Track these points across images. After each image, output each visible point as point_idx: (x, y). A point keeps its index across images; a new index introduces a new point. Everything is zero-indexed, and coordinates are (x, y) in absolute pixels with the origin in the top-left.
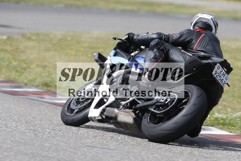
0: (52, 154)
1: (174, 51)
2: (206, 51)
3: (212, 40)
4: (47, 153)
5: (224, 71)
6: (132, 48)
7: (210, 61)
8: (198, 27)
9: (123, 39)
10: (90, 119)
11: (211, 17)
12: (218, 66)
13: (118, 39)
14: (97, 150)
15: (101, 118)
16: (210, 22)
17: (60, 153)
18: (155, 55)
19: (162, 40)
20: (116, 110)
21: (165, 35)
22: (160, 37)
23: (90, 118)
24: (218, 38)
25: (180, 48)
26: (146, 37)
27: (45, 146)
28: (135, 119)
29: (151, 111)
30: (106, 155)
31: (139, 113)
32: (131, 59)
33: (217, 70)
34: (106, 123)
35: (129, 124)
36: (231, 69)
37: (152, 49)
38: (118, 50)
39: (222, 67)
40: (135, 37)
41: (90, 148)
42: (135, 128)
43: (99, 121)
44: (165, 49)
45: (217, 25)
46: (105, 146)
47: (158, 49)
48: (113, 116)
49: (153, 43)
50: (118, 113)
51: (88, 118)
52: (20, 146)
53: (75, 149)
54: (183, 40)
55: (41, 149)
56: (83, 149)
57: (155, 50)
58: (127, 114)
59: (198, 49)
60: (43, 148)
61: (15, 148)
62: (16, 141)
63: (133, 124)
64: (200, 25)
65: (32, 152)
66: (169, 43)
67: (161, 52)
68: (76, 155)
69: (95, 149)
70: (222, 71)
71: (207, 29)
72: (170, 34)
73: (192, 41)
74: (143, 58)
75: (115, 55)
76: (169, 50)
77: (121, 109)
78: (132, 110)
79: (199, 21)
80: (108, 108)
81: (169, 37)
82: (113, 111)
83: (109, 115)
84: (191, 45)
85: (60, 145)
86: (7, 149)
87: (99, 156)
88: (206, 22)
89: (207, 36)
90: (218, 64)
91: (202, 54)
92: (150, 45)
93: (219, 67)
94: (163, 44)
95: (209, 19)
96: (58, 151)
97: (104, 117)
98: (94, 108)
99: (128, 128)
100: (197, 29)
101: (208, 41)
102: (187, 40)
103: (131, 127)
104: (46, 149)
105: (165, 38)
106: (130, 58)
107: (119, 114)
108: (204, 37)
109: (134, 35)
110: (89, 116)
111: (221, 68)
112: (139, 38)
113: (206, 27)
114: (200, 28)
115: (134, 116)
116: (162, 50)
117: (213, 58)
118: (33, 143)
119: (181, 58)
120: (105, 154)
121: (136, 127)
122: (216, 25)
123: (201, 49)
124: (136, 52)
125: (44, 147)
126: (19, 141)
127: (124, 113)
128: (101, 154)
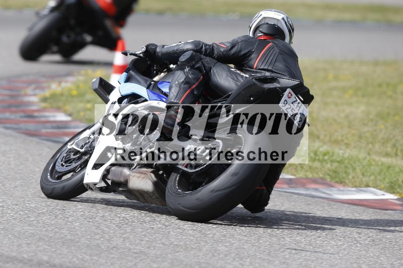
0: (232, 264)
1: (219, 71)
2: (274, 69)
3: (284, 52)
4: (223, 262)
5: (299, 101)
6: (155, 68)
7: (276, 85)
8: (262, 32)
9: (138, 53)
10: (86, 186)
11: (283, 16)
12: (290, 93)
13: (131, 54)
14: (306, 256)
15: (105, 185)
16: (281, 24)
17: (246, 261)
18: (187, 77)
19: (201, 53)
20: (126, 171)
21: (206, 45)
22: (198, 48)
23: (87, 184)
24: (295, 50)
25: (232, 66)
26: (176, 48)
27: (219, 250)
28: (155, 184)
29: (181, 171)
30: (322, 263)
31: (163, 174)
32: (152, 86)
33: (288, 99)
34: (112, 193)
35: (147, 193)
36: (312, 98)
37: (181, 68)
38: (132, 72)
39: (296, 95)
40: (158, 50)
41: (294, 252)
42: (157, 198)
43: (102, 190)
44: (204, 66)
45: (293, 30)
46: (319, 248)
47: (192, 67)
48: (122, 180)
49: (183, 58)
50: (129, 175)
51: (84, 186)
52: (178, 252)
53: (269, 254)
54: (236, 52)
55: (214, 256)
56: (283, 254)
57: (187, 70)
58: (143, 176)
59: (261, 68)
60: (216, 254)
61: (169, 255)
62: (171, 244)
63: (153, 193)
64: (264, 29)
65: (199, 262)
66: (214, 58)
67: (197, 72)
68: (272, 264)
69: (303, 254)
70: (295, 100)
71: (276, 36)
72: (215, 44)
73: (250, 55)
74: (169, 82)
75: (128, 80)
76: (211, 68)
77: (134, 168)
78: (152, 170)
79: (263, 22)
80: (113, 168)
81: (212, 48)
82: (121, 172)
83: (116, 179)
84: (250, 61)
85: (244, 249)
86: (157, 258)
87: (310, 264)
88: (274, 24)
89: (277, 46)
90: (289, 90)
91: (268, 74)
92: (178, 61)
93: (290, 95)
94: (201, 59)
95: (280, 19)
96: (241, 259)
97: (109, 182)
98: (93, 169)
99: (145, 199)
100: (260, 36)
101: (277, 54)
102: (243, 53)
103: (151, 197)
104: (221, 256)
105: (206, 50)
106: (151, 84)
107: (131, 177)
108: (272, 48)
109: (156, 46)
110: (85, 182)
111: (294, 95)
112: (165, 50)
113: (275, 33)
114: (265, 34)
115: (155, 179)
116: (199, 69)
117: (281, 80)
118: (199, 246)
119: (229, 82)
120: (320, 261)
121: (159, 197)
122: (291, 30)
123: (265, 68)
124: (162, 74)
125: (218, 252)
126: (175, 243)
127: (138, 175)
128: (313, 261)
